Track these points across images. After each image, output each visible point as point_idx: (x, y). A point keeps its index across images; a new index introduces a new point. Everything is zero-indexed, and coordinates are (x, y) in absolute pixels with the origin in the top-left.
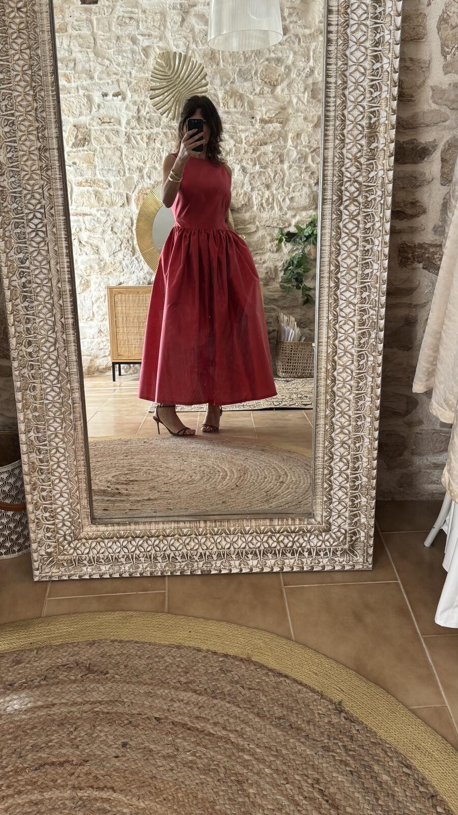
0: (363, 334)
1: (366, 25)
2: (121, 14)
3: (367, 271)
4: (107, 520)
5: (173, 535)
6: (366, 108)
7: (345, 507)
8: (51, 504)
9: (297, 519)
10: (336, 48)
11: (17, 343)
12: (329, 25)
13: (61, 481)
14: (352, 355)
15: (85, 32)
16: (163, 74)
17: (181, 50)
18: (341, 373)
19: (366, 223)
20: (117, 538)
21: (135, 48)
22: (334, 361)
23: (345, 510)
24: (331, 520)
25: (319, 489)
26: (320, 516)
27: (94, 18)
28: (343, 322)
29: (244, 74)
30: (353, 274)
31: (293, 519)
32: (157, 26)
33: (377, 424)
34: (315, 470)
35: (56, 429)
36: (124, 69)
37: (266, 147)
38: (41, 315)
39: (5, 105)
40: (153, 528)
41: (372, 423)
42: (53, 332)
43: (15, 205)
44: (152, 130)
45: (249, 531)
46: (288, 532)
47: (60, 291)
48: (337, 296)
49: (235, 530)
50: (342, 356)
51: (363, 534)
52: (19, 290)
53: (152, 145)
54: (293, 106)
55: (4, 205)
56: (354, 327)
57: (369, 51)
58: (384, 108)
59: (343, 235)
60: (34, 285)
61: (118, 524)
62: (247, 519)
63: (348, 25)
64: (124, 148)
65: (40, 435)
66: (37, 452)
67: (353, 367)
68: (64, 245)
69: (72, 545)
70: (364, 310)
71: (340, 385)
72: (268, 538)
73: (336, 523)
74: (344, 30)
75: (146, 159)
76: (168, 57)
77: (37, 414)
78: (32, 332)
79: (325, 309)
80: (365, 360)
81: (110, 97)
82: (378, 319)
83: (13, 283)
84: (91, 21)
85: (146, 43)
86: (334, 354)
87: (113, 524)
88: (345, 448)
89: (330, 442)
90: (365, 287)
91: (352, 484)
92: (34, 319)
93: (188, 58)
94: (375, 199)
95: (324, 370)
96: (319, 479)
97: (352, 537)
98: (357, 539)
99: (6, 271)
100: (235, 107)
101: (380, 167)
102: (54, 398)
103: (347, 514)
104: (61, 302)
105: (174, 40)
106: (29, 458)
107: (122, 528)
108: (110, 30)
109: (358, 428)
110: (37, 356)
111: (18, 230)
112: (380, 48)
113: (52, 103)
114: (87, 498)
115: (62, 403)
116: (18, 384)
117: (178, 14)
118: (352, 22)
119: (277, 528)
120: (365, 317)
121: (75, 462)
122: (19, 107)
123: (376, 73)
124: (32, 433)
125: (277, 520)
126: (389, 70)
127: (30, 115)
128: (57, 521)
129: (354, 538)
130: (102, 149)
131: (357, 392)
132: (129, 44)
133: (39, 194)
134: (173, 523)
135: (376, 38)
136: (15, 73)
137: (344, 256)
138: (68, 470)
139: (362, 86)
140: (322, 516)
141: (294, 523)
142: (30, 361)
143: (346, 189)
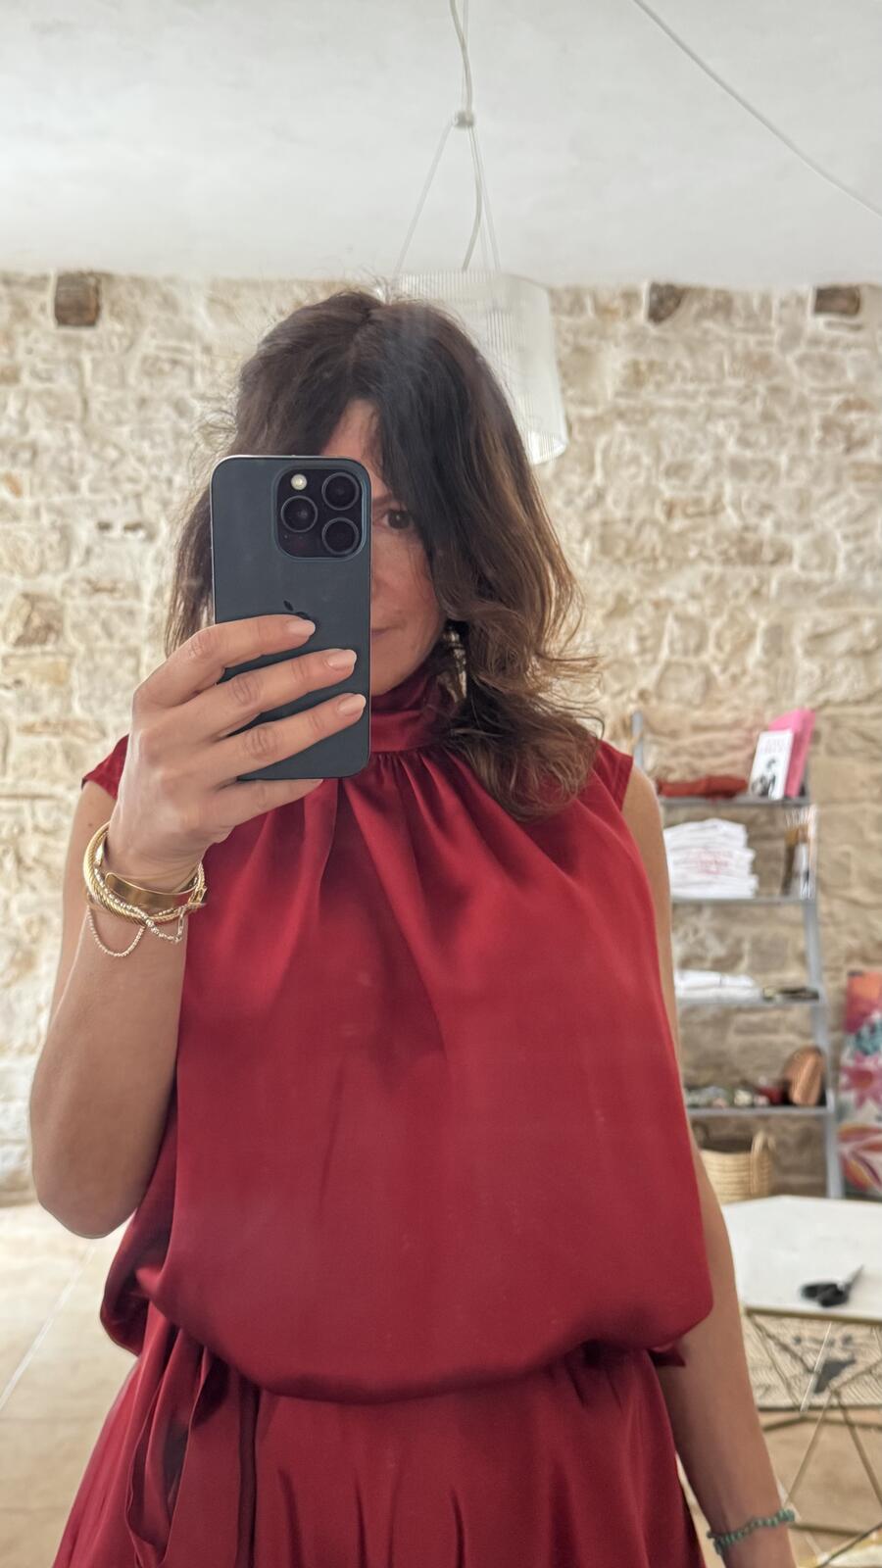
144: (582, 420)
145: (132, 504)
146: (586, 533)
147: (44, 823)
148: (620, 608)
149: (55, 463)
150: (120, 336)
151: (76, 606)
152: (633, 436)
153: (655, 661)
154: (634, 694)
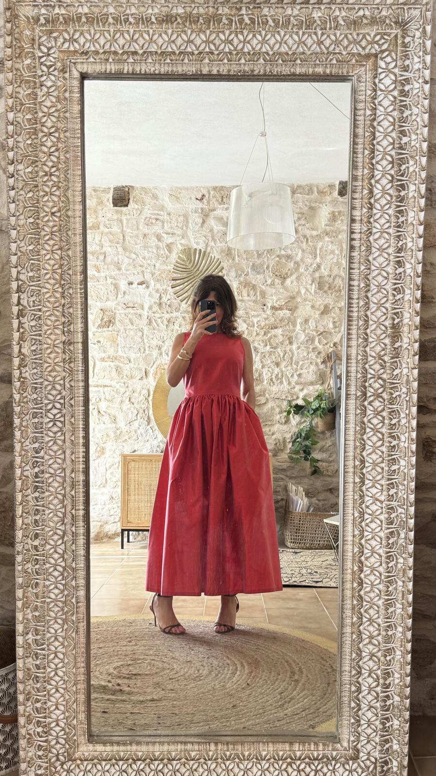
0: (392, 533)
1: (388, 233)
2: (149, 215)
3: (394, 468)
4: (105, 738)
5: (179, 759)
6: (389, 309)
7: (375, 731)
8: (45, 717)
9: (321, 744)
10: (359, 254)
11: (23, 536)
12: (352, 233)
13: (57, 691)
14: (380, 556)
15: (116, 229)
16: (184, 267)
17: (201, 246)
18: (368, 575)
19: (391, 419)
20: (116, 760)
21: (160, 244)
22: (361, 562)
23: (375, 734)
24: (359, 746)
25: (346, 709)
26: (346, 740)
27: (124, 218)
28: (370, 520)
29: (257, 268)
30: (380, 470)
31: (316, 744)
32: (180, 226)
33: (409, 635)
34: (341, 686)
35: (56, 631)
36: (149, 262)
37: (276, 330)
38: (51, 506)
39: (33, 301)
40: (157, 750)
41: (404, 633)
42: (62, 524)
43: (35, 396)
44: (171, 315)
45: (265, 757)
46: (310, 759)
47: (73, 482)
48: (362, 491)
49: (250, 755)
50: (369, 557)
51: (395, 763)
52: (30, 480)
53: (171, 327)
54: (301, 296)
55: (24, 395)
56: (381, 526)
57: (392, 257)
58: (407, 309)
59: (368, 430)
60: (47, 475)
61: (118, 743)
62: (264, 743)
63: (371, 233)
64: (146, 329)
65: (39, 637)
66: (34, 657)
67: (381, 569)
68: (81, 435)
69: (65, 767)
70: (392, 508)
71: (368, 589)
72: (287, 766)
73: (365, 750)
74: (367, 238)
75: (165, 339)
76: (189, 252)
77: (37, 614)
78: (41, 524)
79: (351, 505)
80: (394, 562)
81: (135, 285)
82: (407, 518)
83: (26, 473)
84: (121, 221)
85: (170, 240)
86: (361, 554)
87: (112, 743)
88: (374, 661)
89: (357, 654)
90: (392, 483)
91: (383, 704)
92: (44, 511)
93: (207, 253)
94: (400, 396)
95: (350, 571)
96: (345, 696)
97: (383, 767)
98: (389, 769)
99: (19, 461)
100: (248, 296)
101: (404, 365)
102: (57, 596)
103: (377, 739)
104: (73, 493)
105: (194, 238)
106: (25, 663)
107: (122, 748)
108: (138, 229)
109: (388, 639)
110: (43, 550)
111: (36, 420)
112: (402, 254)
113: (79, 300)
114: (84, 712)
115: (65, 602)
116: (20, 580)
117: (199, 217)
118: (374, 230)
119: (298, 754)
120: (393, 516)
121: (74, 670)
122: (47, 303)
123: (398, 277)
124: (30, 636)
125: (297, 745)
126: (412, 274)
127: (57, 311)
128: (50, 737)
129: (385, 768)
130: (125, 330)
131: (387, 597)
132: (154, 241)
133: (60, 385)
134: (179, 745)
135: (399, 245)
136: (46, 271)
137: (369, 452)
138: (66, 678)
139: (385, 289)
140: (349, 741)
141: (317, 748)
142: (35, 555)
143: (370, 386)
144: (312, 237)
145: (141, 276)
146: (313, 282)
147: (107, 397)
148: (326, 311)
149: (112, 259)
150: (136, 210)
151: (120, 312)
152: (332, 243)
153: (340, 331)
154: (332, 345)
